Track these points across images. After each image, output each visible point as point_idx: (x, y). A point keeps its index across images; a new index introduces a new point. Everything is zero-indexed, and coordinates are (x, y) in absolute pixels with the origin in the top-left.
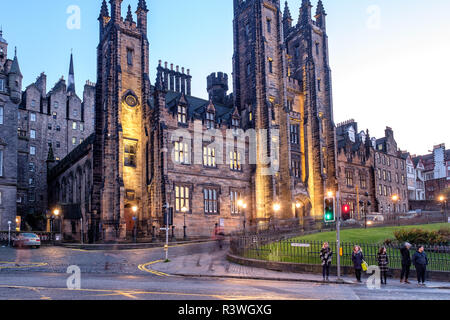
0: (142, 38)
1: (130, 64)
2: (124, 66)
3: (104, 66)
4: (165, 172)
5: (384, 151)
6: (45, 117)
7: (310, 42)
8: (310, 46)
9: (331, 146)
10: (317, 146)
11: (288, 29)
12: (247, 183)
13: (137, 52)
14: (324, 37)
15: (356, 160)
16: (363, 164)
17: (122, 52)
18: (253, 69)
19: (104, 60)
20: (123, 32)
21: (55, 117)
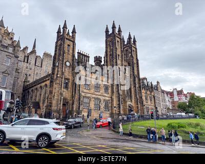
0: (74, 42)
1: (69, 51)
2: (66, 51)
3: (58, 50)
4: (80, 92)
5: (157, 90)
6: (26, 63)
7: (131, 50)
8: (132, 52)
9: (140, 87)
10: (135, 86)
11: (124, 45)
12: (110, 99)
13: (72, 47)
14: (136, 49)
15: (148, 92)
16: (151, 94)
17: (66, 46)
18: (113, 57)
19: (58, 47)
20: (67, 39)
21: (30, 64)
